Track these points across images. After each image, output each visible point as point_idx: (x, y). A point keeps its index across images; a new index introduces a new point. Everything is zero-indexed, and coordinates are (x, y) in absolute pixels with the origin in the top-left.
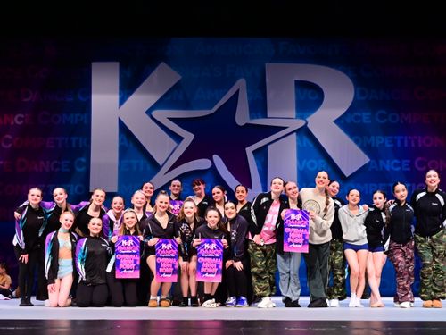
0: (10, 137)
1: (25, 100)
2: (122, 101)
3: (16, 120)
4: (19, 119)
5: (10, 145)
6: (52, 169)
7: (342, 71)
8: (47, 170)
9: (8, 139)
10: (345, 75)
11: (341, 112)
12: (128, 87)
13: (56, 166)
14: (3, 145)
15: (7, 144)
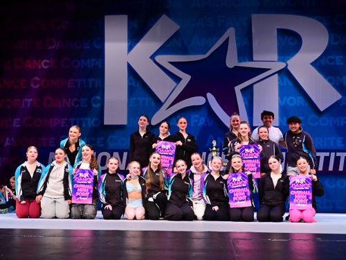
0: (37, 79)
1: (50, 48)
3: (43, 65)
4: (46, 64)
5: (38, 86)
6: (73, 105)
7: (318, 20)
8: (69, 106)
9: (36, 80)
10: (321, 24)
11: (316, 56)
13: (76, 103)
14: (32, 85)
15: (35, 84)
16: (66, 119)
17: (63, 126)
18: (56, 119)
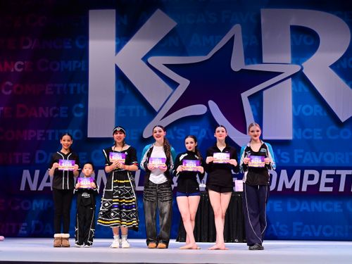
0: (9, 83)
1: (25, 48)
3: (17, 67)
4: (19, 66)
5: (10, 92)
6: (51, 114)
7: (338, 15)
8: (47, 116)
9: (8, 85)
10: (341, 20)
11: (337, 56)
13: (55, 112)
14: (3, 91)
15: (7, 90)
16: (43, 131)
17: (39, 139)
18: (31, 131)
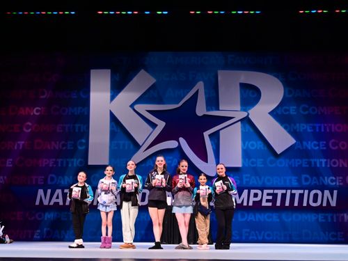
0: (30, 124)
1: (42, 97)
2: (112, 98)
3: (35, 112)
4: (37, 111)
5: (30, 130)
6: (61, 147)
7: (274, 76)
8: (57, 148)
9: (28, 125)
10: (276, 79)
12: (117, 87)
13: (63, 145)
14: (25, 130)
15: (27, 129)
16: (54, 160)
17: (51, 166)
18: (44, 160)
